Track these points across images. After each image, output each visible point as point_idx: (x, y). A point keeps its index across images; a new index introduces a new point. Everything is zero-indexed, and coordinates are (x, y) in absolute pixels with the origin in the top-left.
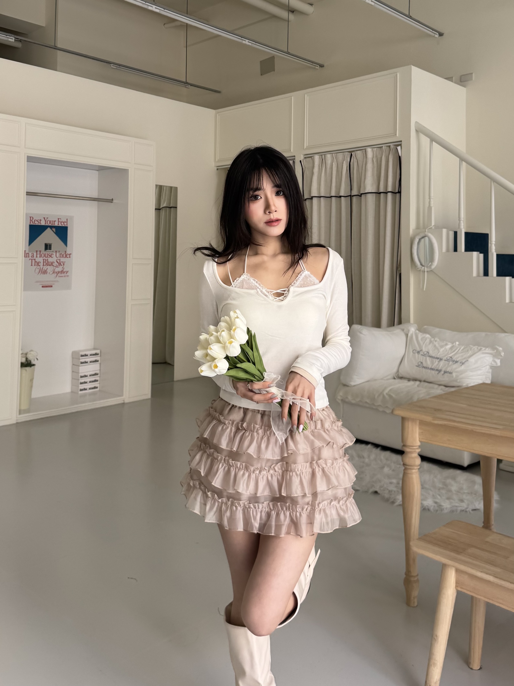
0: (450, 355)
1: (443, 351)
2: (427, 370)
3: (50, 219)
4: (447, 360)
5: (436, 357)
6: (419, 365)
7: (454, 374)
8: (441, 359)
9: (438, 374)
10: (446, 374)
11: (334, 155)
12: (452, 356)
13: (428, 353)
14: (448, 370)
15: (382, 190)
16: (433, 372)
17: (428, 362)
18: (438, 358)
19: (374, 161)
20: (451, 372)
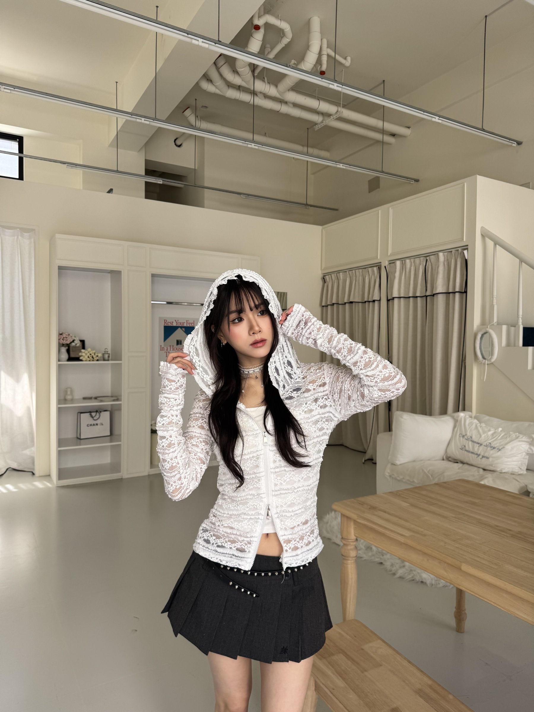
0: (490, 441)
1: (485, 436)
2: (468, 453)
3: (180, 321)
4: (486, 446)
5: (477, 441)
6: (463, 448)
7: (490, 459)
8: (481, 445)
9: (477, 457)
10: (484, 459)
11: (412, 260)
12: (492, 442)
13: (471, 437)
14: (485, 455)
15: (451, 290)
16: (473, 455)
17: (470, 446)
18: (478, 443)
19: (445, 264)
20: (488, 457)
